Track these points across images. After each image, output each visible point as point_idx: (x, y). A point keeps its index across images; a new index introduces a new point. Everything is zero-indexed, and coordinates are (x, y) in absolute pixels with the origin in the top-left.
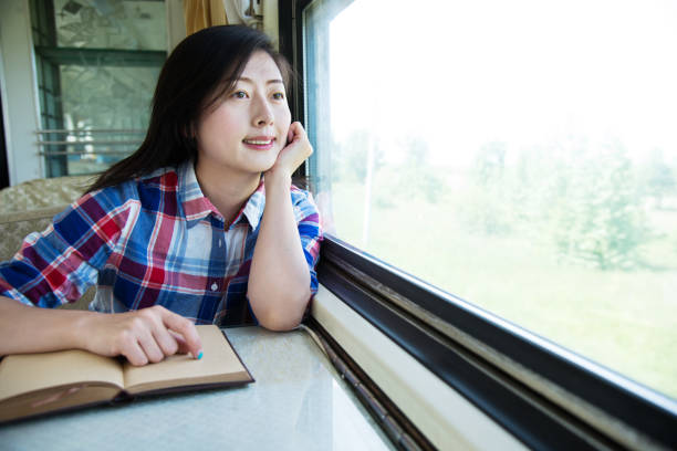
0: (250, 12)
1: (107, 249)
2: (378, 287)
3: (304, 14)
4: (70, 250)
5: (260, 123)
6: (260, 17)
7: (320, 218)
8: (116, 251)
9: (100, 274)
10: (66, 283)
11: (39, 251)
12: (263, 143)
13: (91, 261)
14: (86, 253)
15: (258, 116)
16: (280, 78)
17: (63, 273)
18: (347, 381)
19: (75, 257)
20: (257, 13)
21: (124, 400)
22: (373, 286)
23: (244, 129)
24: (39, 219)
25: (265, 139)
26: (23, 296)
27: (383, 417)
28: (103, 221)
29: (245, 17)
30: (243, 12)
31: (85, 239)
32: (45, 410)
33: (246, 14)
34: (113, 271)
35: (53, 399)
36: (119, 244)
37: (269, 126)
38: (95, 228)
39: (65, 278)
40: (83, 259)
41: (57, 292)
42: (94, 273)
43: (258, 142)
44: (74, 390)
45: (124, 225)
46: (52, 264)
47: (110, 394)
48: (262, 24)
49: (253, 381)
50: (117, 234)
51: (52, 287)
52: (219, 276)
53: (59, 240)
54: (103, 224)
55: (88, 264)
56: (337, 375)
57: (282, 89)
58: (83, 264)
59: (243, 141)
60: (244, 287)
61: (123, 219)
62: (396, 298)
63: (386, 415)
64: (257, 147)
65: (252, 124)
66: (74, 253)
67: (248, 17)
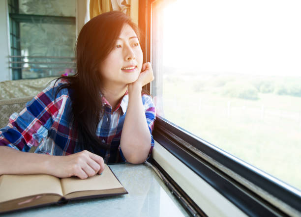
0: (124, 3)
1: (52, 119)
2: (190, 147)
3: (152, 5)
4: (35, 120)
5: (128, 59)
6: (129, 6)
7: (155, 109)
8: (56, 121)
9: (48, 132)
10: (32, 139)
11: (19, 124)
12: (131, 68)
13: (45, 125)
14: (43, 121)
15: (127, 56)
16: (136, 36)
17: (30, 134)
18: (174, 195)
19: (37, 123)
20: (127, 3)
21: (64, 202)
22: (187, 146)
23: (121, 63)
24: (13, 104)
25: (132, 66)
26: (15, 147)
27: (195, 215)
28: (50, 105)
29: (121, 6)
30: (120, 3)
31: (42, 114)
32: (24, 207)
33: (122, 4)
34: (55, 131)
35: (29, 201)
36: (57, 117)
37: (132, 59)
38: (46, 109)
39: (31, 137)
40: (41, 124)
41: (29, 144)
42: (46, 131)
43: (129, 68)
44: (38, 197)
45: (60, 108)
46: (25, 130)
47: (56, 199)
48: (130, 9)
49: (127, 193)
50: (57, 112)
51: (26, 141)
52: (106, 136)
53: (30, 115)
54: (50, 107)
55: (44, 127)
56: (169, 192)
57: (137, 41)
58: (42, 127)
59: (122, 69)
60: (119, 143)
61: (59, 104)
62: (200, 153)
63: (196, 214)
64: (128, 71)
65: (125, 60)
66: (37, 121)
67: (123, 6)
